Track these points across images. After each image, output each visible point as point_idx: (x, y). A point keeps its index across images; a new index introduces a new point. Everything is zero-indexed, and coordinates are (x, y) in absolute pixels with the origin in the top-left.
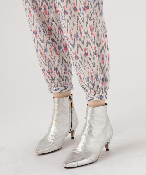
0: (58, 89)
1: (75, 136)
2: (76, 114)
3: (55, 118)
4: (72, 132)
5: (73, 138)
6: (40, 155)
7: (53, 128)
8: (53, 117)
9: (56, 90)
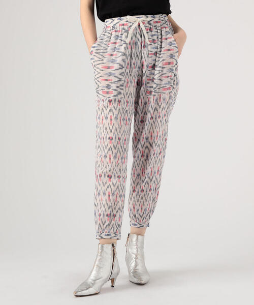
0: (110, 235)
1: (115, 285)
2: (118, 262)
3: (97, 263)
4: (113, 281)
5: (113, 286)
6: (77, 296)
7: (94, 273)
8: (95, 262)
9: (108, 235)
